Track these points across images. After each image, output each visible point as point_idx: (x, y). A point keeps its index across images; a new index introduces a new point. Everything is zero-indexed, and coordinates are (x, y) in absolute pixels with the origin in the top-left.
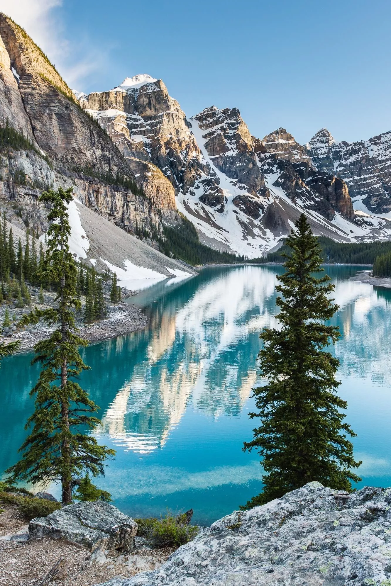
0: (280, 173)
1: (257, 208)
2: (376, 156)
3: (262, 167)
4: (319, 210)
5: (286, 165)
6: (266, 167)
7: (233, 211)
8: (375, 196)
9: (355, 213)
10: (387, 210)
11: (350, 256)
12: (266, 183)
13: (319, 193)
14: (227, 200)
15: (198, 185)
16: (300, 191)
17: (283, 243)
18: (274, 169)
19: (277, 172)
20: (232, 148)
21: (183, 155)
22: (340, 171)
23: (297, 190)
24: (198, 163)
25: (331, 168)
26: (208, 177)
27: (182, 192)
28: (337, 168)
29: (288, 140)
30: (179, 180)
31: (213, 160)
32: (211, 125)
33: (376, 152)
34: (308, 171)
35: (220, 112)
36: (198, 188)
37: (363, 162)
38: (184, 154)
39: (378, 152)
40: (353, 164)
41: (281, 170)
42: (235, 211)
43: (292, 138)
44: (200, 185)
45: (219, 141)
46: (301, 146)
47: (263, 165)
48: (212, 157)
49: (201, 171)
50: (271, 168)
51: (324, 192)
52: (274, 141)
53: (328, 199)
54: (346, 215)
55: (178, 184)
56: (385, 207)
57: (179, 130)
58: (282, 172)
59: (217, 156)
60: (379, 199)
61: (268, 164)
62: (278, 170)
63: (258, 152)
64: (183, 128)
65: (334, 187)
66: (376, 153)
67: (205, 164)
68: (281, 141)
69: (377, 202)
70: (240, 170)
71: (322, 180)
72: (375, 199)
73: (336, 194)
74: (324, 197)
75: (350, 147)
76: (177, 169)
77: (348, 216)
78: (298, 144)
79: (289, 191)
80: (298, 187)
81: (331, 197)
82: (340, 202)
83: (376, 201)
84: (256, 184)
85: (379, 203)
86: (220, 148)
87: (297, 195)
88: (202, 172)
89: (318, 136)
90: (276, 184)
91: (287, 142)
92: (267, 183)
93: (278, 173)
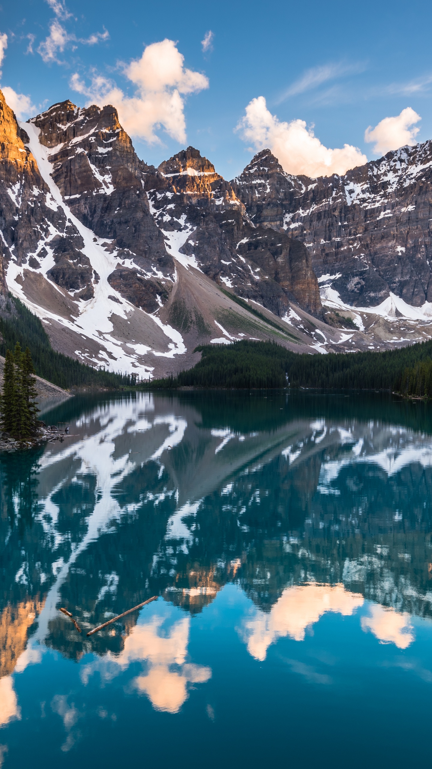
0: (191, 230)
1: (152, 293)
2: (359, 203)
3: (160, 219)
4: (262, 297)
5: (203, 215)
6: (167, 218)
7: (110, 297)
8: (357, 275)
9: (323, 304)
10: (376, 300)
11: (327, 375)
12: (167, 248)
13: (261, 266)
14: (97, 278)
15: (43, 249)
16: (228, 263)
17: (203, 355)
18: (182, 221)
19: (186, 228)
20: (104, 181)
21: (14, 193)
22: (295, 229)
23: (223, 261)
24: (44, 207)
25: (278, 223)
26: (61, 234)
27: (15, 262)
28: (288, 224)
29: (203, 171)
30: (10, 239)
31: (69, 203)
32: (65, 137)
33: (358, 195)
34: (241, 227)
35: (80, 113)
36: (43, 254)
37: (337, 213)
38: (16, 191)
39: (362, 196)
40: (318, 215)
41: (193, 224)
42: (114, 297)
43: (210, 166)
44: (48, 248)
45: (80, 167)
46: (226, 183)
47: (162, 215)
48: (67, 198)
49: (49, 223)
50: (175, 219)
51: (269, 265)
52: (178, 171)
53: (277, 279)
54: (308, 306)
55: (7, 246)
56: (372, 294)
57: (6, 143)
58: (195, 228)
59: (78, 196)
60: (364, 279)
61: (171, 213)
62: (188, 225)
63: (152, 191)
64: (13, 141)
65: (288, 257)
66: (359, 197)
67: (56, 210)
68: (191, 172)
69: (359, 286)
70: (120, 223)
71: (266, 244)
72: (356, 279)
73: (291, 268)
74: (270, 275)
75: (312, 186)
76: (4, 219)
77: (312, 308)
78: (222, 180)
79: (209, 263)
80: (225, 256)
81: (282, 275)
82: (297, 284)
83: (358, 283)
84: (150, 248)
85: (362, 286)
86: (82, 181)
87: (222, 270)
88: (51, 224)
89: (256, 164)
90: (186, 250)
91: (202, 174)
92: (170, 247)
93: (188, 230)
